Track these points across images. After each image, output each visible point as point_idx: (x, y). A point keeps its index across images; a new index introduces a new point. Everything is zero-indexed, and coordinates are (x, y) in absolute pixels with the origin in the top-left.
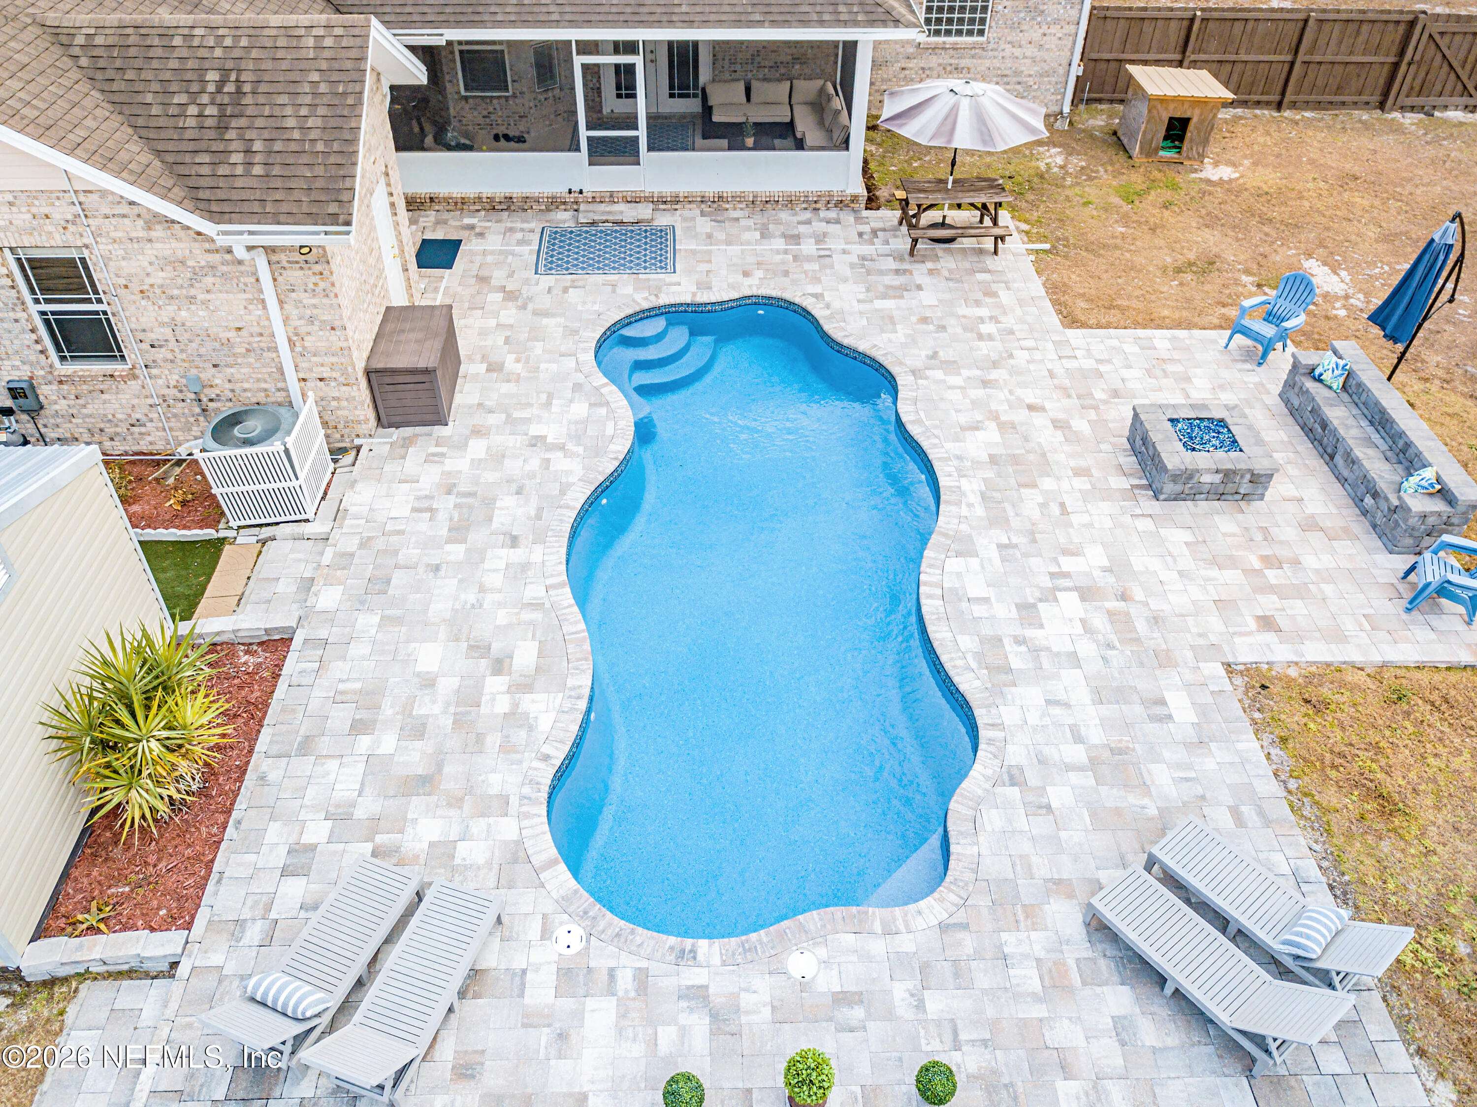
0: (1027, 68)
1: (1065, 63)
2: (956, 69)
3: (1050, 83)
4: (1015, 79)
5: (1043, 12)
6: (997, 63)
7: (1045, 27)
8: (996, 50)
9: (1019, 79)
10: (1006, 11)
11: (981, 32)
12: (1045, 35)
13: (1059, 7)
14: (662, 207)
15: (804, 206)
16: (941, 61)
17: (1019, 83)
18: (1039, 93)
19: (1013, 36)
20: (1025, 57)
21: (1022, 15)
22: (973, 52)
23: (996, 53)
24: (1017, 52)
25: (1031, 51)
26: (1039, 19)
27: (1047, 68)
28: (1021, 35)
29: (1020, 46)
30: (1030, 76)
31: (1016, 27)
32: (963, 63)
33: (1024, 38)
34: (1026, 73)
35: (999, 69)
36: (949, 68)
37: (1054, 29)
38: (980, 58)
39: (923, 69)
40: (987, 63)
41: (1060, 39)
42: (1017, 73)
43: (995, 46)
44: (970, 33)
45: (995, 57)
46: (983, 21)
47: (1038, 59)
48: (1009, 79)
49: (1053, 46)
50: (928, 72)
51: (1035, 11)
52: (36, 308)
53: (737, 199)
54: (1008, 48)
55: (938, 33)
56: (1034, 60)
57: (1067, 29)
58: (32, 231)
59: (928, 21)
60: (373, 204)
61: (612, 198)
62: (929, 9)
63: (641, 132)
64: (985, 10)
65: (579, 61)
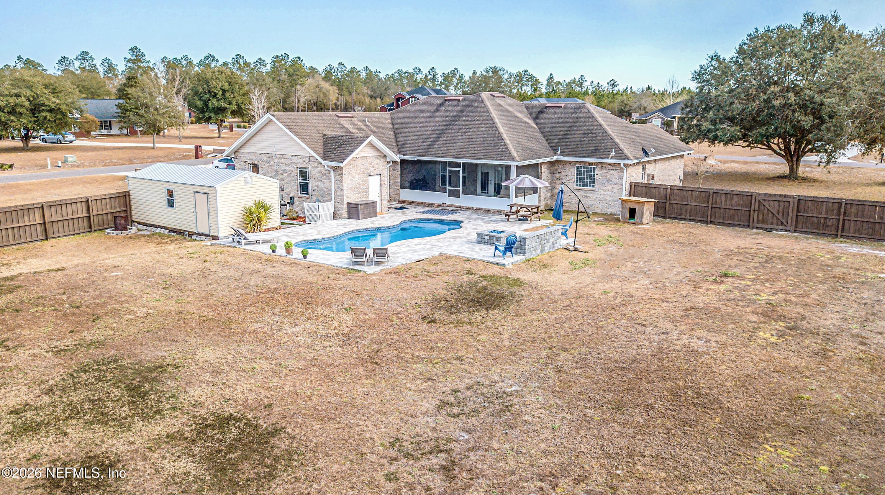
0: (608, 198)
2: (586, 197)
5: (611, 181)
6: (599, 196)
7: (612, 186)
10: (600, 180)
11: (593, 186)
12: (613, 188)
13: (616, 179)
14: (463, 210)
16: (581, 194)
17: (606, 203)
18: (613, 207)
19: (603, 188)
20: (607, 195)
21: (605, 181)
22: (591, 192)
23: (598, 193)
24: (605, 193)
25: (609, 193)
26: (610, 183)
27: (615, 199)
28: (605, 187)
29: (605, 191)
30: (610, 201)
31: (603, 184)
32: (588, 195)
33: (607, 188)
34: (608, 200)
35: (600, 198)
36: (584, 196)
37: (615, 186)
38: (593, 194)
40: (596, 196)
42: (605, 200)
43: (598, 191)
44: (590, 186)
46: (594, 183)
47: (612, 196)
48: (603, 202)
51: (609, 180)
52: (299, 181)
53: (481, 209)
54: (602, 192)
55: (580, 185)
56: (610, 196)
57: (620, 187)
58: (302, 164)
59: (577, 181)
60: (370, 178)
61: (451, 206)
62: (577, 178)
63: (461, 189)
64: (594, 179)
65: (448, 169)
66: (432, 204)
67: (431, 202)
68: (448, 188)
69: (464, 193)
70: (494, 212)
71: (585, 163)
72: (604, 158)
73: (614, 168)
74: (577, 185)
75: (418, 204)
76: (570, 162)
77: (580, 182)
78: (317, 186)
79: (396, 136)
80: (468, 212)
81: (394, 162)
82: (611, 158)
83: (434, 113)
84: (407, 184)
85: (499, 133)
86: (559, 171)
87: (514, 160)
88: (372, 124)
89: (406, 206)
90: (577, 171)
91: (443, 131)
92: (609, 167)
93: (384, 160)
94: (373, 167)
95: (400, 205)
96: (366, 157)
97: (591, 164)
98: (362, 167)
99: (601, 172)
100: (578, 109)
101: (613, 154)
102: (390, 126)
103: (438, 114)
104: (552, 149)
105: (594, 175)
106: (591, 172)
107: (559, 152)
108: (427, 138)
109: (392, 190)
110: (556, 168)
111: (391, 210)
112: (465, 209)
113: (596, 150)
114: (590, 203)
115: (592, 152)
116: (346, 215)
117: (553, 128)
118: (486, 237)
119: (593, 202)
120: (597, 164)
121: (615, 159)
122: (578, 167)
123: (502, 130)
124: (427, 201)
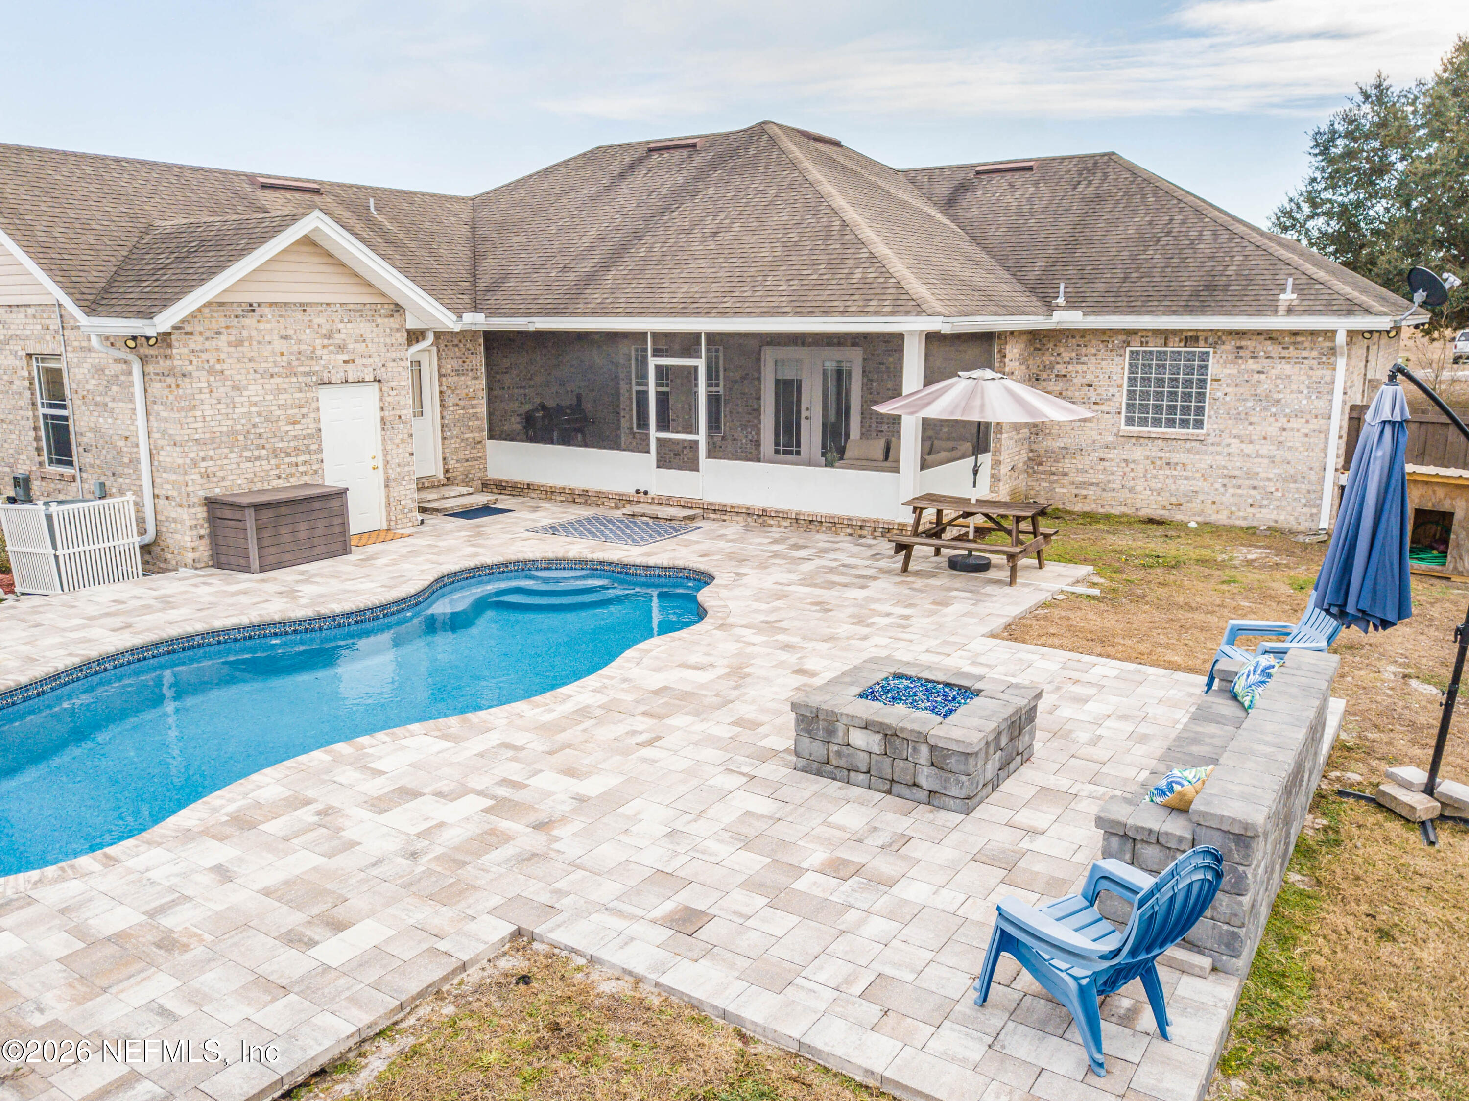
0: (1262, 468)
1: (1317, 466)
2: (1168, 464)
3: (1298, 490)
4: (1247, 482)
5: (1278, 401)
6: (1221, 460)
7: (1283, 421)
8: (1219, 444)
9: (1256, 483)
10: (1228, 398)
11: (1199, 424)
12: (1284, 430)
13: (1300, 396)
14: (712, 516)
15: (849, 531)
16: (1148, 454)
17: (1255, 488)
18: (1284, 503)
19: (1240, 429)
20: (1258, 456)
21: (1250, 404)
22: (1189, 445)
23: (1219, 449)
24: (1248, 449)
25: (1266, 449)
26: (1274, 410)
27: (1292, 471)
28: (1251, 428)
29: (1251, 442)
30: (1269, 480)
31: (1243, 417)
32: (1176, 457)
33: (1255, 432)
34: (1263, 475)
35: (1225, 468)
36: (1158, 463)
37: (1295, 424)
38: (1198, 453)
39: (1126, 461)
40: (1209, 460)
41: (1306, 435)
42: (1250, 475)
43: (1218, 440)
44: (1184, 423)
45: (1218, 454)
46: (1200, 410)
47: (1278, 459)
48: (1240, 482)
49: (1298, 444)
50: (1132, 466)
51: (1269, 401)
52: (42, 411)
53: (781, 515)
54: (1235, 443)
55: (1143, 422)
56: (1272, 460)
57: (1315, 424)
58: (40, 339)
59: (1130, 407)
60: (325, 395)
61: (668, 501)
62: (1131, 394)
63: (701, 437)
64: (1201, 396)
65: (653, 362)
66: (599, 494)
67: (593, 486)
68: (654, 434)
69: (710, 455)
70: (834, 525)
71: (1166, 335)
72: (1260, 312)
73: (1292, 352)
74: (1130, 421)
75: (550, 493)
76: (1104, 335)
77: (1144, 408)
78: (96, 430)
79: (476, 258)
80: (733, 528)
81: (438, 335)
82: (1290, 311)
83: (609, 188)
84: (515, 424)
85: (844, 224)
86: (1061, 369)
87: (920, 312)
88: (393, 219)
89: (504, 502)
90: (1133, 368)
91: (638, 235)
92: (1269, 347)
93: (393, 323)
94: (341, 348)
95: (482, 499)
96: (304, 307)
97: (1191, 338)
98: (279, 345)
99: (1232, 370)
100: (1092, 171)
101: (1288, 297)
102: (465, 230)
103: (624, 187)
104: (1033, 290)
105: (1202, 383)
106: (1190, 371)
107: (1061, 301)
108: (580, 258)
109: (454, 444)
110: (1048, 359)
111: (432, 520)
112: (721, 512)
113: (1210, 287)
114: (1184, 486)
115: (1195, 294)
116: (203, 551)
117: (1017, 229)
118: (859, 738)
119: (1199, 484)
120: (1218, 337)
121: (1307, 312)
122: (1134, 355)
123: (851, 214)
124: (578, 483)
